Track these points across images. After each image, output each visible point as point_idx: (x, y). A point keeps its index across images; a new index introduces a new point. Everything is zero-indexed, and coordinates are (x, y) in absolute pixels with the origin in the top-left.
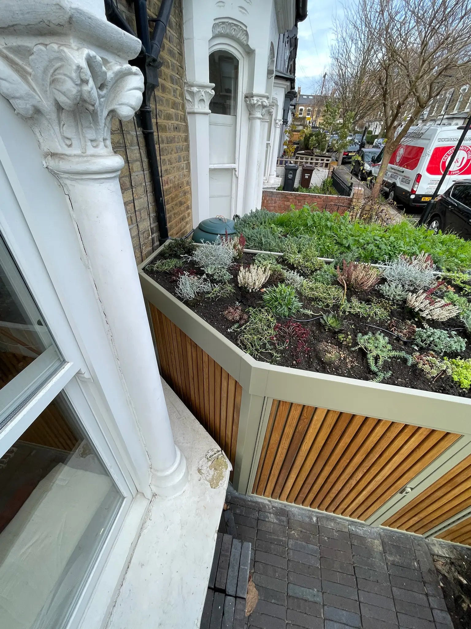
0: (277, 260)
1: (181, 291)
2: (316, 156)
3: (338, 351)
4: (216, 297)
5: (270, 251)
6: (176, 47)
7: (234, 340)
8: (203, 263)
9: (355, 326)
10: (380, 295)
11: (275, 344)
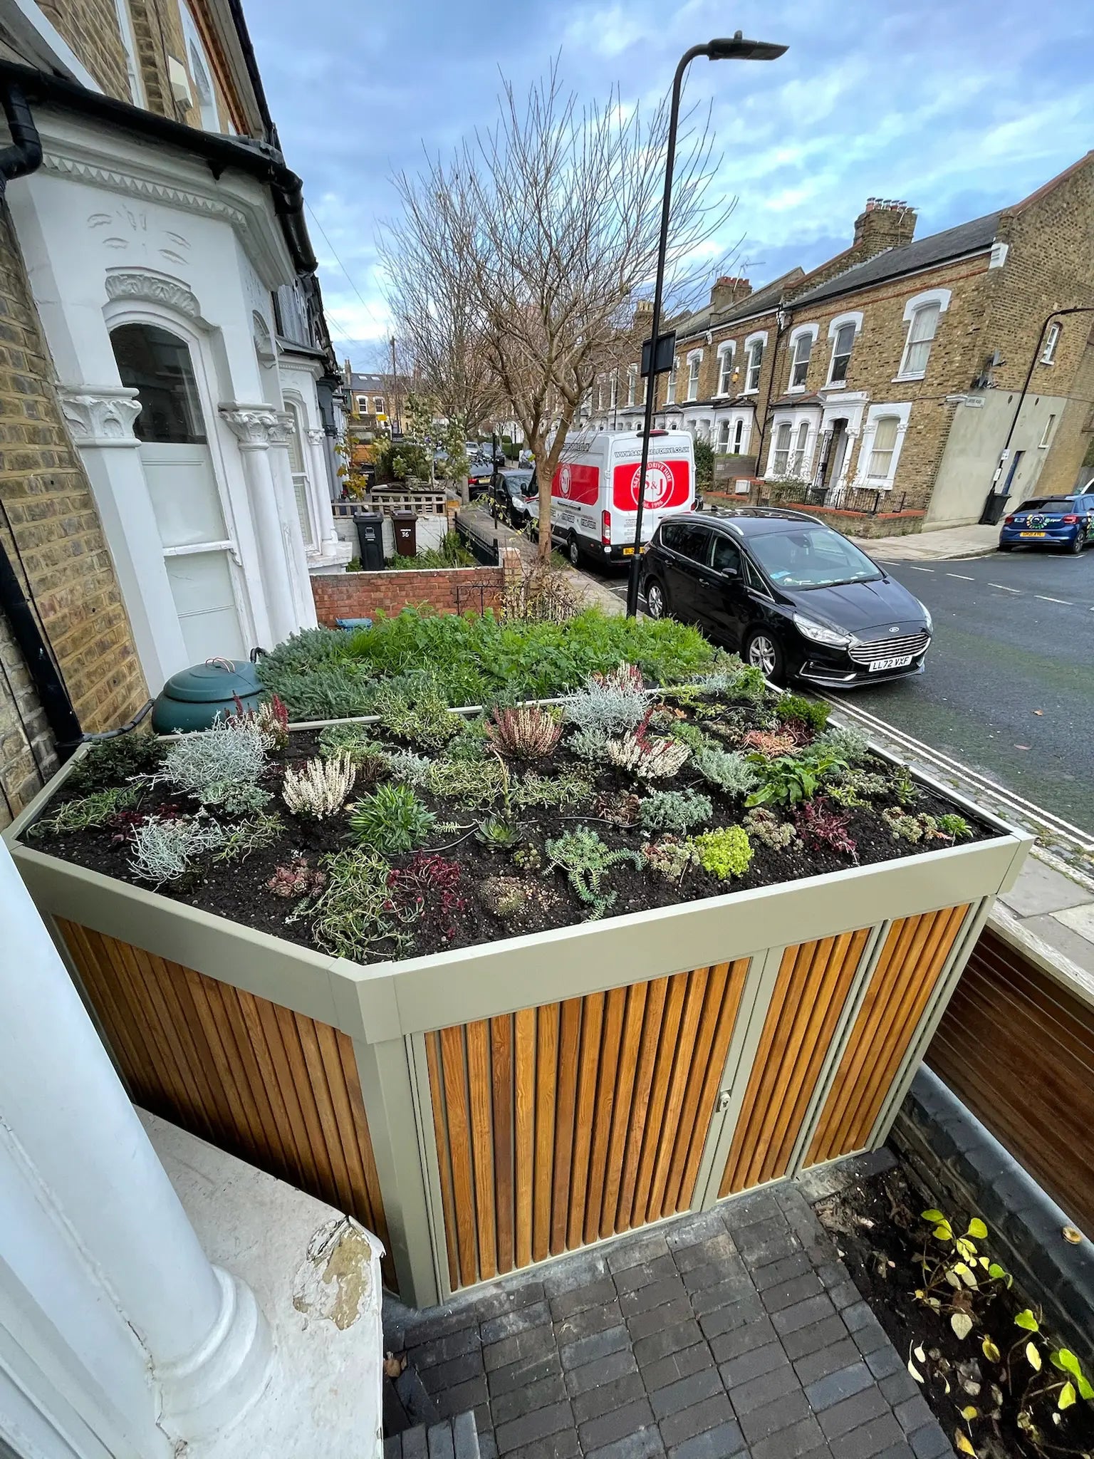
0: (370, 735)
1: (146, 866)
2: (413, 492)
3: (520, 886)
4: (240, 855)
5: (352, 716)
6: (16, 319)
7: (304, 938)
8: (191, 782)
9: (542, 827)
10: (572, 756)
11: (394, 914)
